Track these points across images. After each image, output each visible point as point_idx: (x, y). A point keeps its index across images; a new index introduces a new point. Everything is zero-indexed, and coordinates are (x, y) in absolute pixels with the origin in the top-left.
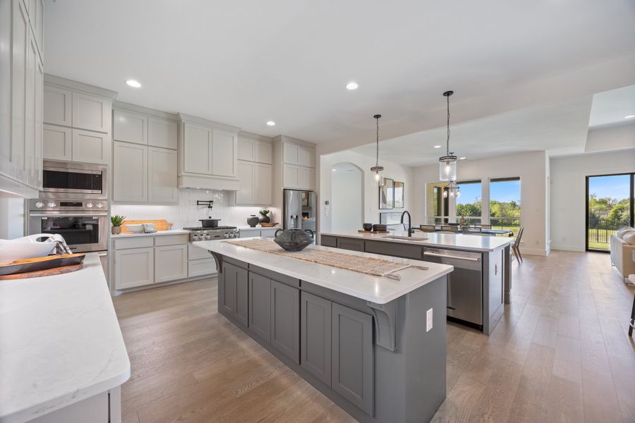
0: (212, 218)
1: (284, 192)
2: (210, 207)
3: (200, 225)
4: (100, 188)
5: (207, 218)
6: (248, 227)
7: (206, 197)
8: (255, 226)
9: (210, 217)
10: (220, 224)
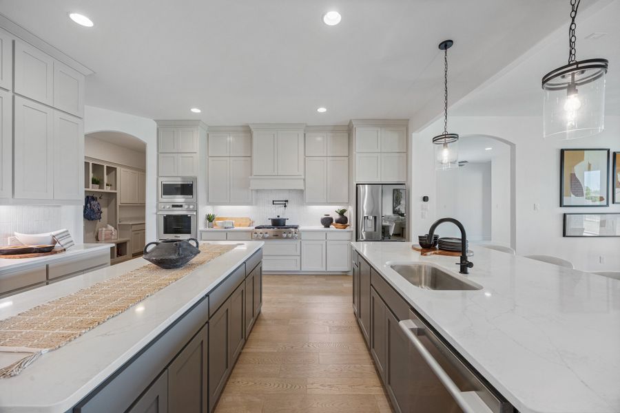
0: (280, 217)
1: (357, 188)
2: (285, 206)
3: (270, 223)
4: (192, 194)
5: (275, 217)
6: (321, 227)
7: (283, 197)
8: (329, 227)
9: (278, 216)
10: (287, 223)
